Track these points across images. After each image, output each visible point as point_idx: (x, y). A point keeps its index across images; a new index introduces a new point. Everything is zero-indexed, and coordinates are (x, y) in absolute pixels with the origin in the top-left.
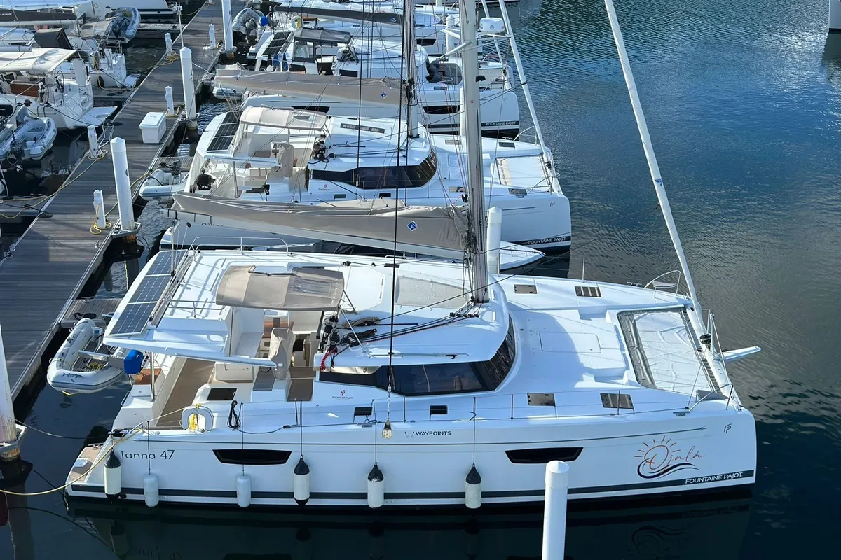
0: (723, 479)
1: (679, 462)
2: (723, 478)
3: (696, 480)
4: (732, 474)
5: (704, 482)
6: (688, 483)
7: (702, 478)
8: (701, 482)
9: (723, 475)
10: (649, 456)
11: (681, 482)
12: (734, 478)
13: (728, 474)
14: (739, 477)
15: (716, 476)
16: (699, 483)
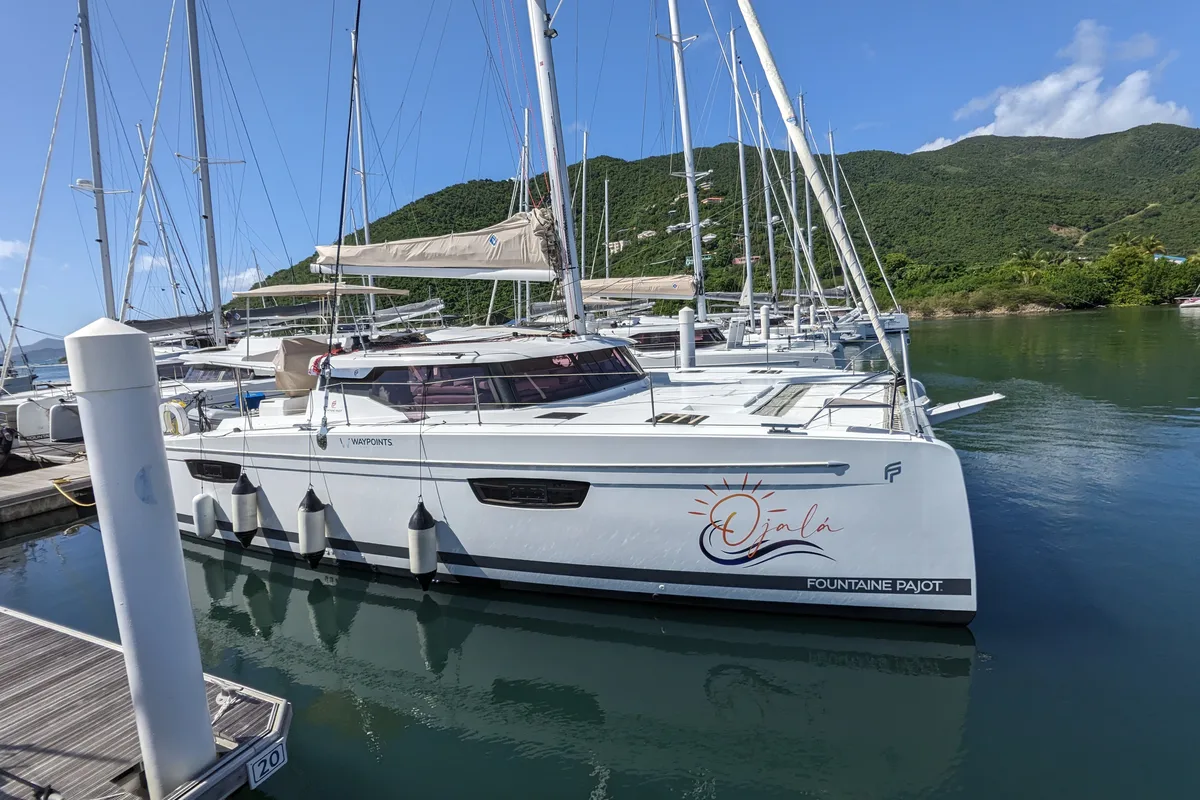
0: (894, 591)
1: (784, 536)
2: (894, 586)
3: (830, 584)
4: (915, 581)
5: (850, 590)
6: (814, 588)
7: (843, 580)
8: (843, 590)
9: (894, 581)
10: (721, 515)
11: (798, 583)
12: (922, 592)
13: (907, 580)
14: (933, 592)
15: (877, 580)
16: (836, 590)
